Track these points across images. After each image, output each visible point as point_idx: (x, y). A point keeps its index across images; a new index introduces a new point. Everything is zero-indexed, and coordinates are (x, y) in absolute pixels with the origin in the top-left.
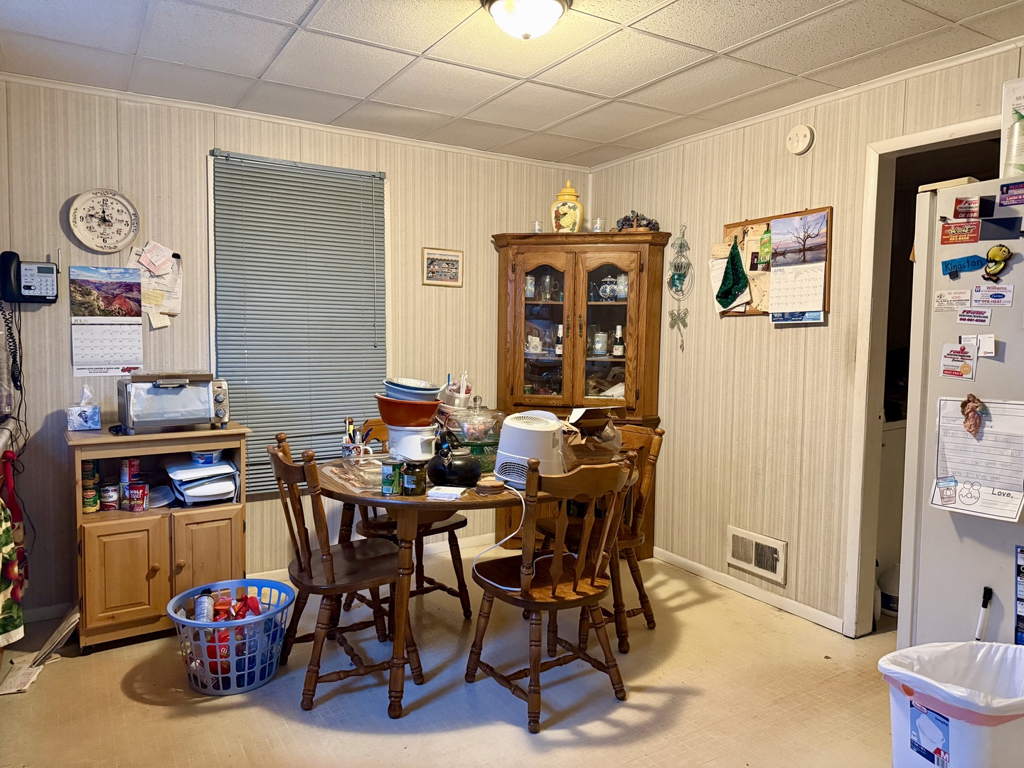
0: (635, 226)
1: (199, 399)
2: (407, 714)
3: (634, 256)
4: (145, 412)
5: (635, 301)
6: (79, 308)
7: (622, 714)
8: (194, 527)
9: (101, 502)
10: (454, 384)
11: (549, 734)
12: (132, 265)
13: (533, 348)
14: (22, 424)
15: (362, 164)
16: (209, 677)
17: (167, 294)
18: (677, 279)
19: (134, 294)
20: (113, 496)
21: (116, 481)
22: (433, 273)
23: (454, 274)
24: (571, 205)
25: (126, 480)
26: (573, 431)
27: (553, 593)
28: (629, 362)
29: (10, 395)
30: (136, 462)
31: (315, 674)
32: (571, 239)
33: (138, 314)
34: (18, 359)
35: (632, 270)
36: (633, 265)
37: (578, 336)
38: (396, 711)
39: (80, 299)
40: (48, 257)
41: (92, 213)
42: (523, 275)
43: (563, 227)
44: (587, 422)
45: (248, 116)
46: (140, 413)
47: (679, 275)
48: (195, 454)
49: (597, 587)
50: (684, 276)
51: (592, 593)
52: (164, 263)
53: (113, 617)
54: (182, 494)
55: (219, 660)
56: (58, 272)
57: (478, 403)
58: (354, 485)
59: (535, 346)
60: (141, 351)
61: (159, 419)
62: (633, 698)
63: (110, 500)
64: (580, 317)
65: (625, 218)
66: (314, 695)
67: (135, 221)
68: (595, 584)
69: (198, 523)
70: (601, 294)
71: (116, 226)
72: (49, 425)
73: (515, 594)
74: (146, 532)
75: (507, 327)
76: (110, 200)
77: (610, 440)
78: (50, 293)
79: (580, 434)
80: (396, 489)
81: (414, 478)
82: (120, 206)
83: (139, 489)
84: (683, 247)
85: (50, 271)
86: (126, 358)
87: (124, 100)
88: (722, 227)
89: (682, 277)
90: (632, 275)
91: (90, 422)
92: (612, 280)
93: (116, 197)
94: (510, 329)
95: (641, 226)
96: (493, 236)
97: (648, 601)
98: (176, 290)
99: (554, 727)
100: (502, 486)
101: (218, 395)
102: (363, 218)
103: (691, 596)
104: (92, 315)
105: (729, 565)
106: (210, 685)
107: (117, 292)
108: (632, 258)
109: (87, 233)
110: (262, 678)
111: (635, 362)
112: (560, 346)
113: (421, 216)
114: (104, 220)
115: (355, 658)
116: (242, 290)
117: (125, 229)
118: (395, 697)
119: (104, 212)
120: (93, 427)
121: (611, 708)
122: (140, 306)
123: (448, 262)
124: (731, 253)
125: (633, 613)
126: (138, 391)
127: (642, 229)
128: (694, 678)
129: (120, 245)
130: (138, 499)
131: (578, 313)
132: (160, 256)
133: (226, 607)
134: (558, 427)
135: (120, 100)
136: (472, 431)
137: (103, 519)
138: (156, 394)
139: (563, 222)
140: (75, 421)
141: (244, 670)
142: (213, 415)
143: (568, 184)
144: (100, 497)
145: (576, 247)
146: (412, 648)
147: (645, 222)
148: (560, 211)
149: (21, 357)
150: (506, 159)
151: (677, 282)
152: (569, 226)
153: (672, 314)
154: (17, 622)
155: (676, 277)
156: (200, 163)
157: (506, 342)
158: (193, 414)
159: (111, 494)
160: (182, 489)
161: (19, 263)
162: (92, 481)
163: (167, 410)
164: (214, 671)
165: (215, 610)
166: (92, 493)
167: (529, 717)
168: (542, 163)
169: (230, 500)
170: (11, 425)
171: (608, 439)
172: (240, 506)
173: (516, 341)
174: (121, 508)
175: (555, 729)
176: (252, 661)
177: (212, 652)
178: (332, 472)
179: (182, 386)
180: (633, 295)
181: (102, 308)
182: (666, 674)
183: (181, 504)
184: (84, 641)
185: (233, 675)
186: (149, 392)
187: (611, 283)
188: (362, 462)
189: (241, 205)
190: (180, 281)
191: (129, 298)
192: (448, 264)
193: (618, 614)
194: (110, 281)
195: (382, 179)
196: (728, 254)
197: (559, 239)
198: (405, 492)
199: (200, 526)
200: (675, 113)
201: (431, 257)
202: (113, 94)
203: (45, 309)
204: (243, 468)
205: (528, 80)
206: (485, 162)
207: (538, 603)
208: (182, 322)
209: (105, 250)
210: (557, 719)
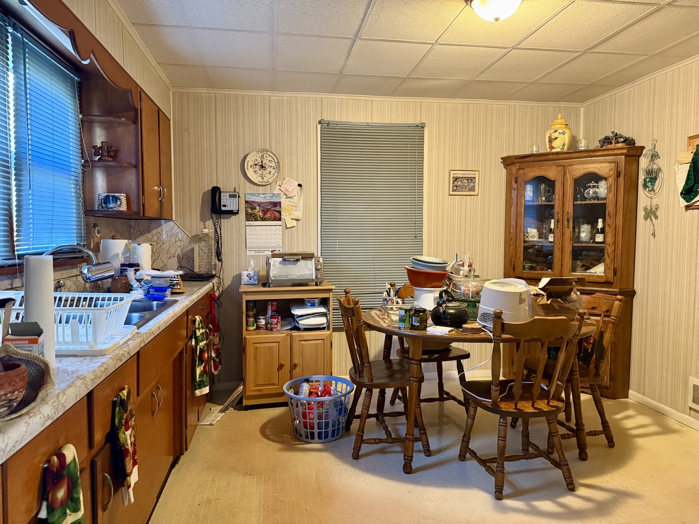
0: (613, 143)
1: (307, 268)
2: (415, 473)
3: (612, 165)
4: (278, 275)
5: (613, 200)
6: (250, 217)
7: (569, 500)
8: (304, 342)
9: (257, 325)
10: (461, 261)
11: (509, 502)
12: (276, 191)
13: (531, 237)
14: (221, 280)
15: (411, 119)
16: (303, 431)
17: (295, 208)
18: (649, 182)
19: (278, 208)
20: (263, 322)
21: (265, 314)
22: (457, 187)
23: (472, 187)
24: (561, 131)
25: (269, 312)
26: (540, 294)
27: (516, 406)
28: (608, 247)
29: (216, 264)
30: (275, 303)
31: (360, 437)
32: (560, 156)
33: (280, 220)
34: (220, 245)
35: (610, 176)
36: (611, 173)
37: (566, 227)
38: (408, 469)
39: (250, 211)
40: (235, 188)
41: (256, 163)
42: (523, 184)
43: (555, 148)
44: (554, 288)
45: (340, 97)
46: (275, 275)
47: (651, 179)
48: (306, 300)
49: (552, 406)
50: (655, 179)
51: (546, 410)
52: (293, 190)
53: (259, 390)
54: (298, 323)
55: (308, 421)
56: (239, 197)
57: (472, 273)
58: (385, 322)
59: (533, 234)
60: (281, 240)
61: (285, 279)
62: (581, 491)
63: (261, 324)
64: (568, 213)
65: (605, 137)
66: (360, 450)
67: (278, 167)
68: (551, 404)
69: (306, 340)
70: (586, 195)
71: (268, 169)
72: (235, 280)
73: (487, 403)
74: (278, 343)
75: (510, 223)
76: (265, 155)
77: (573, 302)
78: (235, 209)
79: (546, 297)
80: (408, 326)
81: (419, 319)
82: (270, 159)
83: (275, 318)
84: (654, 156)
85: (235, 196)
86: (273, 245)
87: (273, 96)
88: (686, 139)
89: (653, 180)
90: (611, 180)
91: (252, 280)
92: (595, 184)
93: (268, 153)
94: (513, 223)
95: (618, 143)
96: (501, 158)
97: (609, 426)
98: (300, 205)
99: (514, 498)
100: (480, 329)
101: (317, 266)
102: (409, 154)
103: (654, 429)
104: (256, 221)
105: (691, 408)
106: (304, 436)
107: (269, 207)
108: (611, 167)
109: (254, 174)
110: (333, 436)
111: (613, 246)
112: (552, 235)
113: (449, 149)
114: (262, 167)
115: (388, 432)
116: (336, 204)
117: (273, 171)
118: (408, 460)
119: (262, 162)
120: (254, 282)
121: (562, 495)
122: (281, 215)
123: (468, 179)
124: (693, 159)
125: (594, 433)
126: (275, 262)
127: (620, 145)
128: (637, 486)
129: (270, 181)
130: (275, 324)
131: (566, 211)
132: (291, 186)
133: (316, 391)
134: (525, 289)
135: (271, 96)
136: (467, 292)
137: (257, 334)
138: (284, 264)
139: (554, 144)
140: (245, 279)
141: (322, 429)
142: (314, 278)
143: (559, 116)
144: (256, 322)
145: (564, 162)
146: (423, 432)
147: (622, 140)
148: (552, 137)
149: (221, 244)
150: (513, 104)
151: (649, 184)
152: (558, 147)
153: (645, 209)
154: (206, 384)
155: (647, 180)
156: (313, 127)
157: (510, 233)
158: (303, 277)
159: (261, 320)
160: (297, 319)
161: (220, 192)
162: (252, 313)
163: (290, 274)
164: (306, 427)
165: (310, 391)
166: (252, 319)
167: (495, 488)
168: (542, 103)
169: (324, 328)
170: (215, 280)
171: (572, 301)
172: (329, 332)
173: (517, 232)
174: (267, 329)
175: (514, 500)
176: (327, 424)
177: (304, 416)
178: (376, 314)
179: (298, 260)
180: (611, 195)
181: (261, 216)
182: (613, 480)
183: (297, 329)
184: (245, 402)
185: (316, 431)
186: (280, 263)
187: (594, 187)
188: (395, 309)
189: (336, 152)
190: (302, 200)
191: (275, 211)
192: (467, 180)
193: (578, 431)
194: (265, 201)
195: (423, 128)
196: (690, 160)
197: (551, 157)
198: (413, 327)
199: (307, 342)
200: (639, 55)
201: (456, 176)
202: (267, 93)
203: (233, 217)
204: (331, 310)
205: (514, 48)
206: (497, 107)
207: (503, 411)
208: (303, 224)
209: (263, 184)
210: (517, 494)
